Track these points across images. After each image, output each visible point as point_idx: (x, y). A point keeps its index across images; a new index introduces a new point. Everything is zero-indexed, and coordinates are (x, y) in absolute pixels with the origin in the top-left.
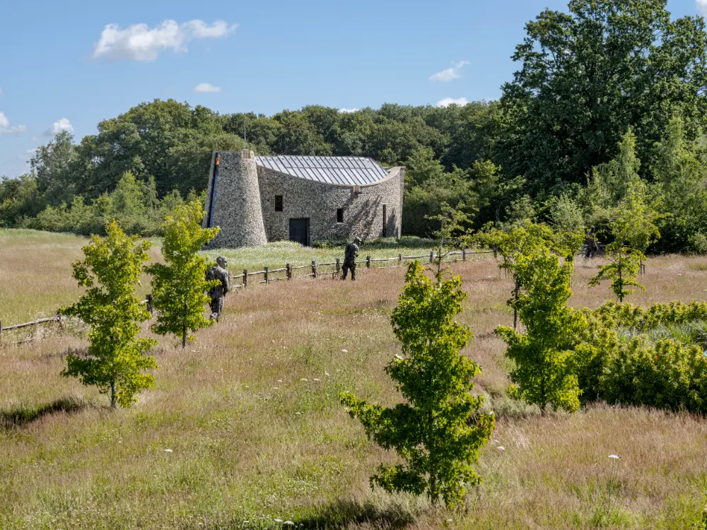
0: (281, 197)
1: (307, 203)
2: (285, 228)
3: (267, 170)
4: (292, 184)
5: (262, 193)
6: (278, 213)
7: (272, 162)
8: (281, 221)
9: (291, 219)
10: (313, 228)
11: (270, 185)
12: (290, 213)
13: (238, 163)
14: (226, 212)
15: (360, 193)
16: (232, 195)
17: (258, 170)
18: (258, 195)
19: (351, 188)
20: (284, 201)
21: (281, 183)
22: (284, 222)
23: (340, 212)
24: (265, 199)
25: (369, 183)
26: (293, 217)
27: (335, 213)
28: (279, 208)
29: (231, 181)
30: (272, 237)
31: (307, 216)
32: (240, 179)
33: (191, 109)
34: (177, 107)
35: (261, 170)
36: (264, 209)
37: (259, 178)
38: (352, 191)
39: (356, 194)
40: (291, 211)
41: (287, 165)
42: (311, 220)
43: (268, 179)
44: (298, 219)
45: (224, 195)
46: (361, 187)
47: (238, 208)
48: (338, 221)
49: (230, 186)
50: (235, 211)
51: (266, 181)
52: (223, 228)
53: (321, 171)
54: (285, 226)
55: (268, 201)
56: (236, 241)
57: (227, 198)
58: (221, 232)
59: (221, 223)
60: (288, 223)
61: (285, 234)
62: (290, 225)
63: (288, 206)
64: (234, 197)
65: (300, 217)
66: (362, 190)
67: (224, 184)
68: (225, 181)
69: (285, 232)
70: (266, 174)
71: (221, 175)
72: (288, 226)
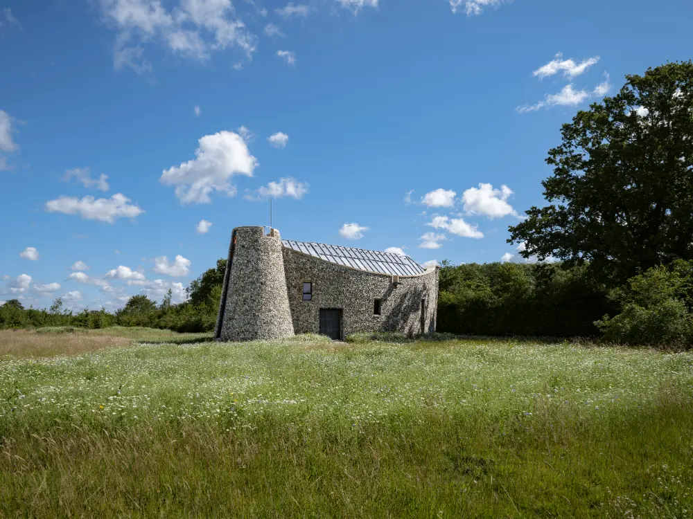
0: (310, 283)
1: (340, 291)
2: (314, 320)
3: (294, 252)
4: (322, 269)
5: (288, 278)
6: (307, 303)
8: (309, 311)
9: (321, 310)
10: (348, 319)
11: (298, 269)
12: (320, 302)
13: (257, 241)
14: (240, 298)
15: (400, 284)
16: (249, 278)
17: (283, 251)
19: (389, 277)
20: (313, 288)
21: (311, 268)
22: (313, 312)
23: (378, 304)
24: (292, 285)
25: (409, 275)
26: (323, 306)
27: (372, 305)
29: (248, 261)
30: (299, 330)
31: (339, 306)
32: (259, 259)
35: (287, 253)
36: (291, 298)
37: (284, 261)
38: (390, 281)
39: (395, 284)
40: (323, 301)
41: (320, 252)
42: (344, 311)
43: (295, 262)
44: (329, 309)
45: (239, 278)
46: (400, 278)
47: (256, 293)
48: (375, 313)
49: (247, 267)
50: (251, 297)
51: (293, 265)
52: (237, 317)
53: (357, 261)
54: (315, 317)
55: (295, 287)
56: (250, 332)
57: (243, 281)
58: (234, 321)
59: (234, 311)
60: (318, 313)
61: (314, 325)
62: (321, 316)
63: (318, 294)
64: (251, 280)
65: (332, 306)
66: (403, 281)
67: (240, 265)
68: (241, 262)
69: (314, 323)
70: (292, 257)
71: (238, 255)
72: (318, 317)
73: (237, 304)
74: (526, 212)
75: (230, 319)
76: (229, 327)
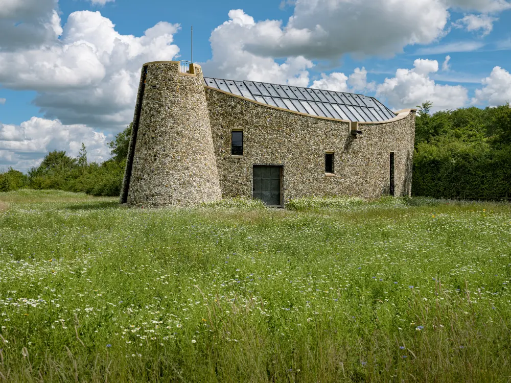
0: (241, 132)
2: (245, 178)
5: (212, 126)
6: (236, 157)
8: (240, 168)
9: (256, 167)
10: (289, 178)
11: (225, 115)
12: (254, 157)
13: (171, 79)
15: (360, 132)
17: (206, 93)
19: (346, 124)
20: (245, 138)
21: (241, 113)
22: (245, 170)
23: (330, 158)
24: (217, 135)
25: (369, 122)
26: (258, 163)
27: (322, 160)
28: (237, 149)
31: (280, 162)
35: (211, 95)
38: (348, 129)
39: (353, 134)
40: (256, 155)
42: (286, 168)
43: (220, 106)
44: (265, 167)
45: (149, 126)
46: (360, 124)
48: (327, 171)
49: (159, 112)
50: (164, 151)
51: (220, 109)
52: (146, 176)
53: (305, 104)
54: (247, 177)
55: (222, 138)
56: (163, 196)
57: (153, 131)
58: (143, 182)
59: (143, 169)
60: (251, 171)
61: (245, 187)
62: (255, 175)
63: (251, 147)
65: (269, 162)
66: (365, 129)
67: (150, 111)
68: (152, 106)
69: (245, 185)
70: (218, 100)
71: (148, 97)
72: (252, 176)
73: (146, 160)
75: (138, 179)
76: (137, 190)
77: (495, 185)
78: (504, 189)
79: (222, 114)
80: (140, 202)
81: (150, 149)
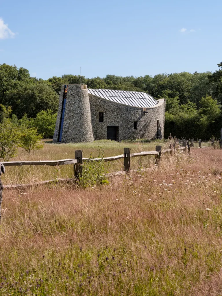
0: (103, 113)
1: (117, 117)
2: (104, 131)
3: (95, 97)
4: (109, 105)
5: (91, 110)
6: (101, 123)
7: (95, 92)
8: (102, 127)
9: (108, 127)
10: (121, 132)
11: (97, 106)
12: (108, 123)
13: (79, 92)
14: (71, 121)
15: (147, 112)
16: (75, 111)
17: (89, 96)
18: (90, 111)
19: (141, 109)
20: (104, 116)
21: (103, 105)
22: (104, 128)
23: (135, 123)
24: (93, 114)
25: (151, 107)
26: (109, 125)
27: (133, 124)
28: (101, 119)
29: (75, 103)
30: (97, 137)
31: (117, 125)
32: (80, 101)
33: (17, 69)
34: (10, 68)
35: (91, 97)
36: (93, 121)
37: (90, 101)
38: (142, 111)
39: (144, 113)
41: (104, 95)
42: (120, 128)
43: (95, 102)
44: (112, 127)
45: (70, 111)
46: (147, 109)
47: (79, 119)
48: (134, 129)
49: (74, 105)
50: (77, 121)
51: (94, 103)
52: (70, 131)
54: (105, 131)
55: (95, 115)
56: (78, 139)
57: (72, 113)
58: (69, 133)
59: (68, 128)
60: (107, 129)
61: (104, 135)
63: (107, 119)
64: (77, 112)
65: (113, 125)
66: (148, 111)
67: (70, 104)
68: (71, 103)
69: (104, 134)
70: (94, 99)
71: (68, 99)
72: (106, 131)
73: (70, 124)
74: (218, 65)
75: (66, 132)
76: (66, 136)
77: (201, 135)
78: (205, 136)
79: (96, 105)
80: (68, 141)
81: (71, 120)
